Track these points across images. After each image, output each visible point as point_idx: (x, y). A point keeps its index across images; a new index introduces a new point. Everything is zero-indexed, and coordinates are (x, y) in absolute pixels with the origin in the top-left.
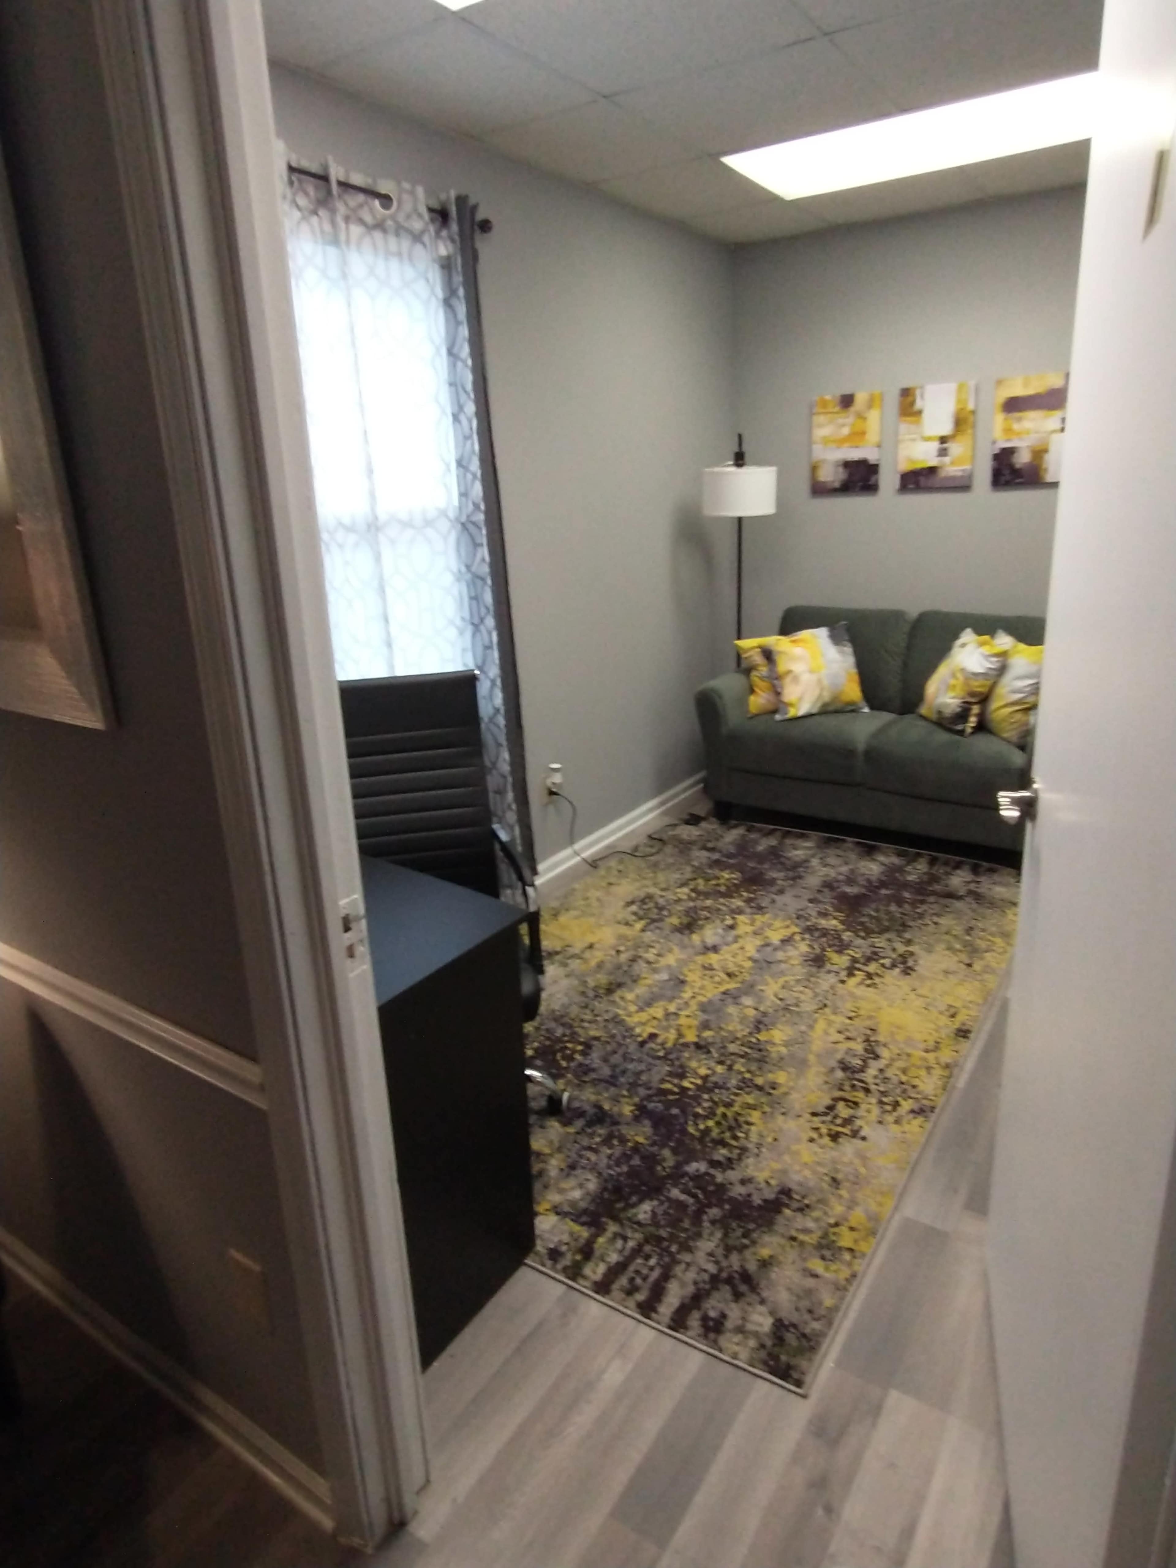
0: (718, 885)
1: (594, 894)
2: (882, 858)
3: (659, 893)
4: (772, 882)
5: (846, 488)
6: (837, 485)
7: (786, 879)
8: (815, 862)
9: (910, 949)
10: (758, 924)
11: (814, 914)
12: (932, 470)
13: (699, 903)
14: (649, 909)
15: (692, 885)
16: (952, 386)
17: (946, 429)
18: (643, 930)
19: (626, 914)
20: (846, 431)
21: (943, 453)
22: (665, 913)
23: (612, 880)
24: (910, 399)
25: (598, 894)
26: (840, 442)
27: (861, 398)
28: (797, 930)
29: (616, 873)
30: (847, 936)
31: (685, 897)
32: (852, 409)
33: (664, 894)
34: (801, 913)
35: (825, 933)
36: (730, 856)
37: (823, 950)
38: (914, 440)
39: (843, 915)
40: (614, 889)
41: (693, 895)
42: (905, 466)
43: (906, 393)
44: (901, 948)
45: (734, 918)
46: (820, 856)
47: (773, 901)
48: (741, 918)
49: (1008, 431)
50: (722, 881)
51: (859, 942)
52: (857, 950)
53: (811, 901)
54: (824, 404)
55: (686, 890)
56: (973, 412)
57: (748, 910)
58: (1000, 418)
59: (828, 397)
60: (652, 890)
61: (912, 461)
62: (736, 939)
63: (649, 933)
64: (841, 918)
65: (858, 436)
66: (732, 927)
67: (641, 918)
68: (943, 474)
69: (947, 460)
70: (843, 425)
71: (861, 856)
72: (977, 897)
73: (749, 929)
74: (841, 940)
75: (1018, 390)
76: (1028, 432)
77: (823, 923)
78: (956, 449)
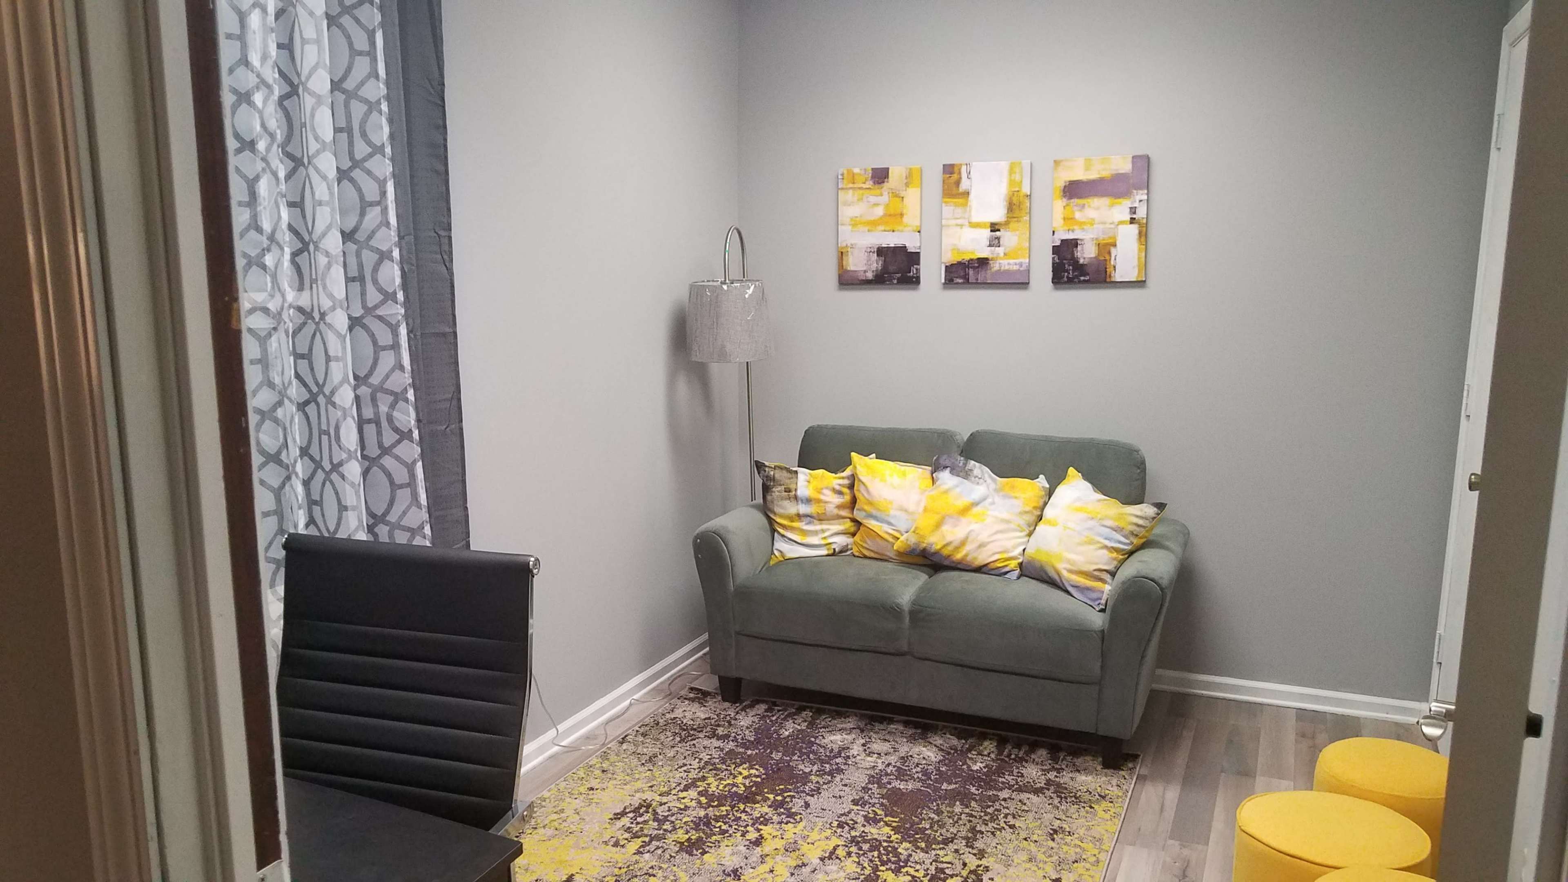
0: (734, 785)
1: (571, 805)
2: (939, 741)
3: (658, 798)
4: (805, 778)
5: (880, 280)
6: (870, 275)
7: (821, 773)
8: (856, 749)
9: (984, 862)
10: (789, 835)
11: (860, 820)
12: (983, 262)
13: (711, 812)
14: (645, 822)
15: (702, 786)
16: (1004, 165)
17: (998, 214)
18: (638, 852)
19: (616, 830)
20: (879, 211)
21: (995, 242)
22: (667, 827)
23: (594, 783)
24: (955, 176)
25: (577, 804)
26: (873, 224)
27: (896, 174)
28: (840, 842)
29: (598, 772)
30: (904, 848)
31: (694, 804)
32: (886, 185)
33: (664, 799)
34: (843, 819)
35: (875, 845)
36: (746, 745)
37: (876, 869)
38: (961, 226)
39: (897, 820)
40: (597, 795)
41: (703, 800)
42: (951, 257)
43: (949, 170)
44: (973, 862)
45: (759, 830)
46: (863, 741)
47: (807, 805)
48: (766, 830)
49: (1068, 219)
50: (740, 779)
51: (919, 856)
52: (918, 867)
53: (855, 802)
54: (853, 178)
55: (692, 793)
56: (1029, 196)
57: (776, 818)
58: (1059, 204)
59: (856, 170)
60: (648, 796)
61: (958, 251)
62: (763, 858)
63: (647, 856)
64: (894, 824)
65: (894, 217)
66: (758, 842)
67: (636, 836)
68: (995, 267)
69: (1000, 251)
70: (876, 205)
71: (912, 739)
72: (1061, 791)
73: (779, 844)
74: (897, 855)
75: (1079, 174)
76: (1092, 222)
77: (873, 831)
78: (1009, 238)
